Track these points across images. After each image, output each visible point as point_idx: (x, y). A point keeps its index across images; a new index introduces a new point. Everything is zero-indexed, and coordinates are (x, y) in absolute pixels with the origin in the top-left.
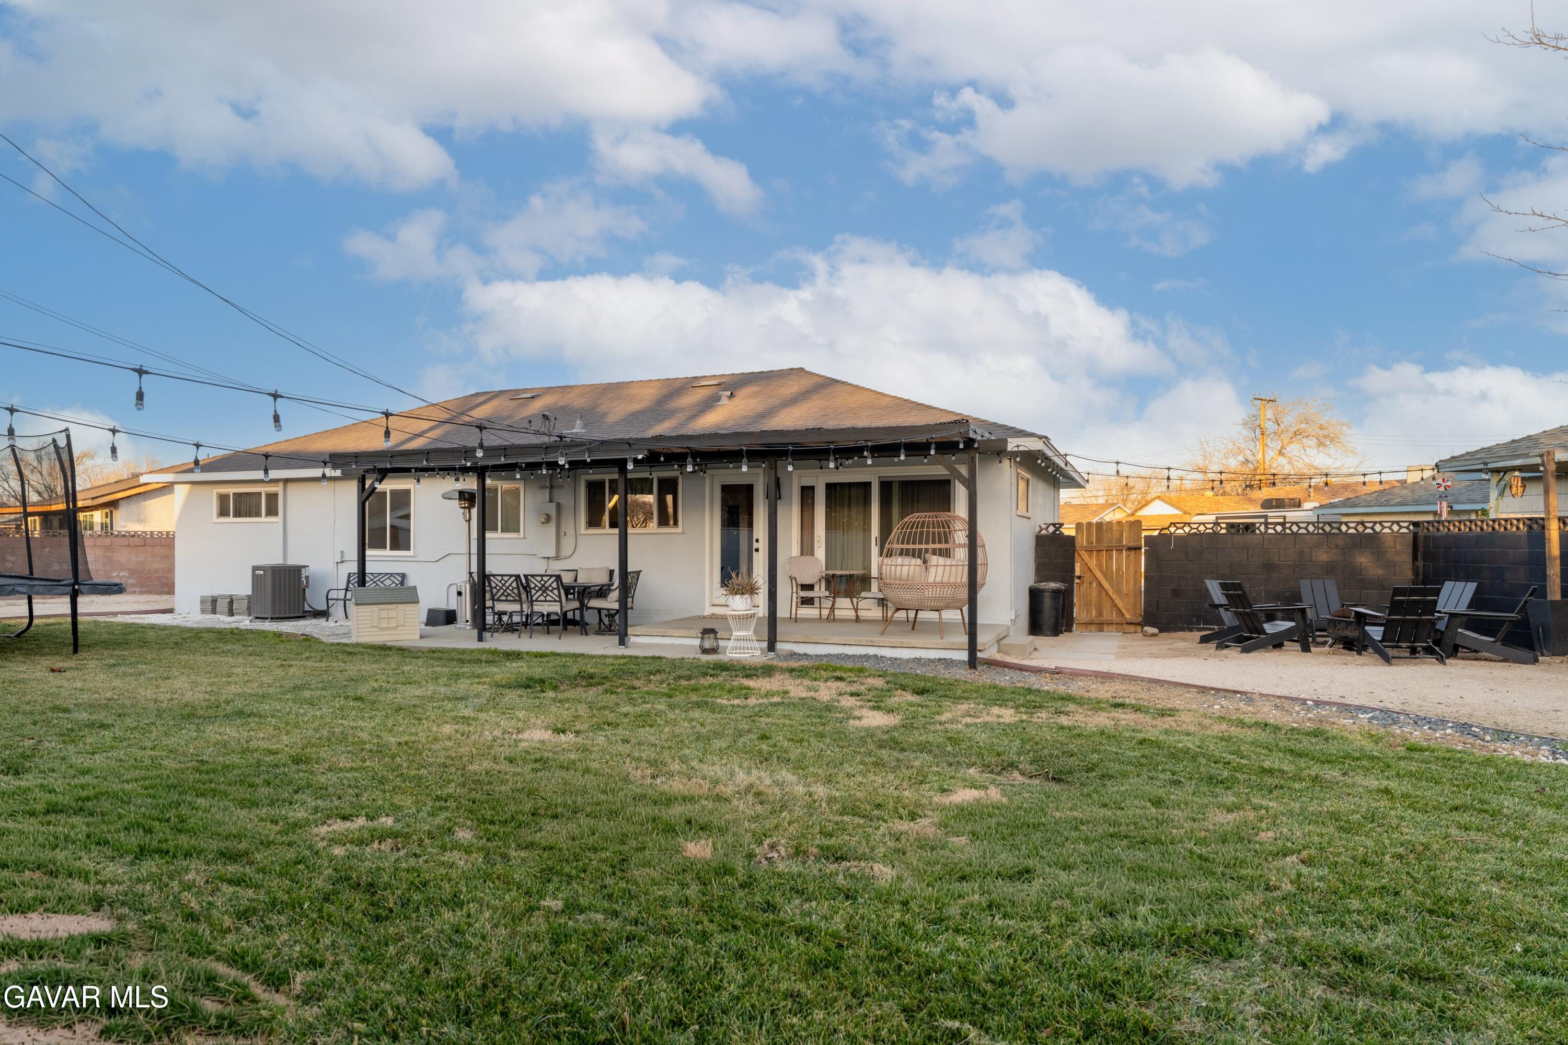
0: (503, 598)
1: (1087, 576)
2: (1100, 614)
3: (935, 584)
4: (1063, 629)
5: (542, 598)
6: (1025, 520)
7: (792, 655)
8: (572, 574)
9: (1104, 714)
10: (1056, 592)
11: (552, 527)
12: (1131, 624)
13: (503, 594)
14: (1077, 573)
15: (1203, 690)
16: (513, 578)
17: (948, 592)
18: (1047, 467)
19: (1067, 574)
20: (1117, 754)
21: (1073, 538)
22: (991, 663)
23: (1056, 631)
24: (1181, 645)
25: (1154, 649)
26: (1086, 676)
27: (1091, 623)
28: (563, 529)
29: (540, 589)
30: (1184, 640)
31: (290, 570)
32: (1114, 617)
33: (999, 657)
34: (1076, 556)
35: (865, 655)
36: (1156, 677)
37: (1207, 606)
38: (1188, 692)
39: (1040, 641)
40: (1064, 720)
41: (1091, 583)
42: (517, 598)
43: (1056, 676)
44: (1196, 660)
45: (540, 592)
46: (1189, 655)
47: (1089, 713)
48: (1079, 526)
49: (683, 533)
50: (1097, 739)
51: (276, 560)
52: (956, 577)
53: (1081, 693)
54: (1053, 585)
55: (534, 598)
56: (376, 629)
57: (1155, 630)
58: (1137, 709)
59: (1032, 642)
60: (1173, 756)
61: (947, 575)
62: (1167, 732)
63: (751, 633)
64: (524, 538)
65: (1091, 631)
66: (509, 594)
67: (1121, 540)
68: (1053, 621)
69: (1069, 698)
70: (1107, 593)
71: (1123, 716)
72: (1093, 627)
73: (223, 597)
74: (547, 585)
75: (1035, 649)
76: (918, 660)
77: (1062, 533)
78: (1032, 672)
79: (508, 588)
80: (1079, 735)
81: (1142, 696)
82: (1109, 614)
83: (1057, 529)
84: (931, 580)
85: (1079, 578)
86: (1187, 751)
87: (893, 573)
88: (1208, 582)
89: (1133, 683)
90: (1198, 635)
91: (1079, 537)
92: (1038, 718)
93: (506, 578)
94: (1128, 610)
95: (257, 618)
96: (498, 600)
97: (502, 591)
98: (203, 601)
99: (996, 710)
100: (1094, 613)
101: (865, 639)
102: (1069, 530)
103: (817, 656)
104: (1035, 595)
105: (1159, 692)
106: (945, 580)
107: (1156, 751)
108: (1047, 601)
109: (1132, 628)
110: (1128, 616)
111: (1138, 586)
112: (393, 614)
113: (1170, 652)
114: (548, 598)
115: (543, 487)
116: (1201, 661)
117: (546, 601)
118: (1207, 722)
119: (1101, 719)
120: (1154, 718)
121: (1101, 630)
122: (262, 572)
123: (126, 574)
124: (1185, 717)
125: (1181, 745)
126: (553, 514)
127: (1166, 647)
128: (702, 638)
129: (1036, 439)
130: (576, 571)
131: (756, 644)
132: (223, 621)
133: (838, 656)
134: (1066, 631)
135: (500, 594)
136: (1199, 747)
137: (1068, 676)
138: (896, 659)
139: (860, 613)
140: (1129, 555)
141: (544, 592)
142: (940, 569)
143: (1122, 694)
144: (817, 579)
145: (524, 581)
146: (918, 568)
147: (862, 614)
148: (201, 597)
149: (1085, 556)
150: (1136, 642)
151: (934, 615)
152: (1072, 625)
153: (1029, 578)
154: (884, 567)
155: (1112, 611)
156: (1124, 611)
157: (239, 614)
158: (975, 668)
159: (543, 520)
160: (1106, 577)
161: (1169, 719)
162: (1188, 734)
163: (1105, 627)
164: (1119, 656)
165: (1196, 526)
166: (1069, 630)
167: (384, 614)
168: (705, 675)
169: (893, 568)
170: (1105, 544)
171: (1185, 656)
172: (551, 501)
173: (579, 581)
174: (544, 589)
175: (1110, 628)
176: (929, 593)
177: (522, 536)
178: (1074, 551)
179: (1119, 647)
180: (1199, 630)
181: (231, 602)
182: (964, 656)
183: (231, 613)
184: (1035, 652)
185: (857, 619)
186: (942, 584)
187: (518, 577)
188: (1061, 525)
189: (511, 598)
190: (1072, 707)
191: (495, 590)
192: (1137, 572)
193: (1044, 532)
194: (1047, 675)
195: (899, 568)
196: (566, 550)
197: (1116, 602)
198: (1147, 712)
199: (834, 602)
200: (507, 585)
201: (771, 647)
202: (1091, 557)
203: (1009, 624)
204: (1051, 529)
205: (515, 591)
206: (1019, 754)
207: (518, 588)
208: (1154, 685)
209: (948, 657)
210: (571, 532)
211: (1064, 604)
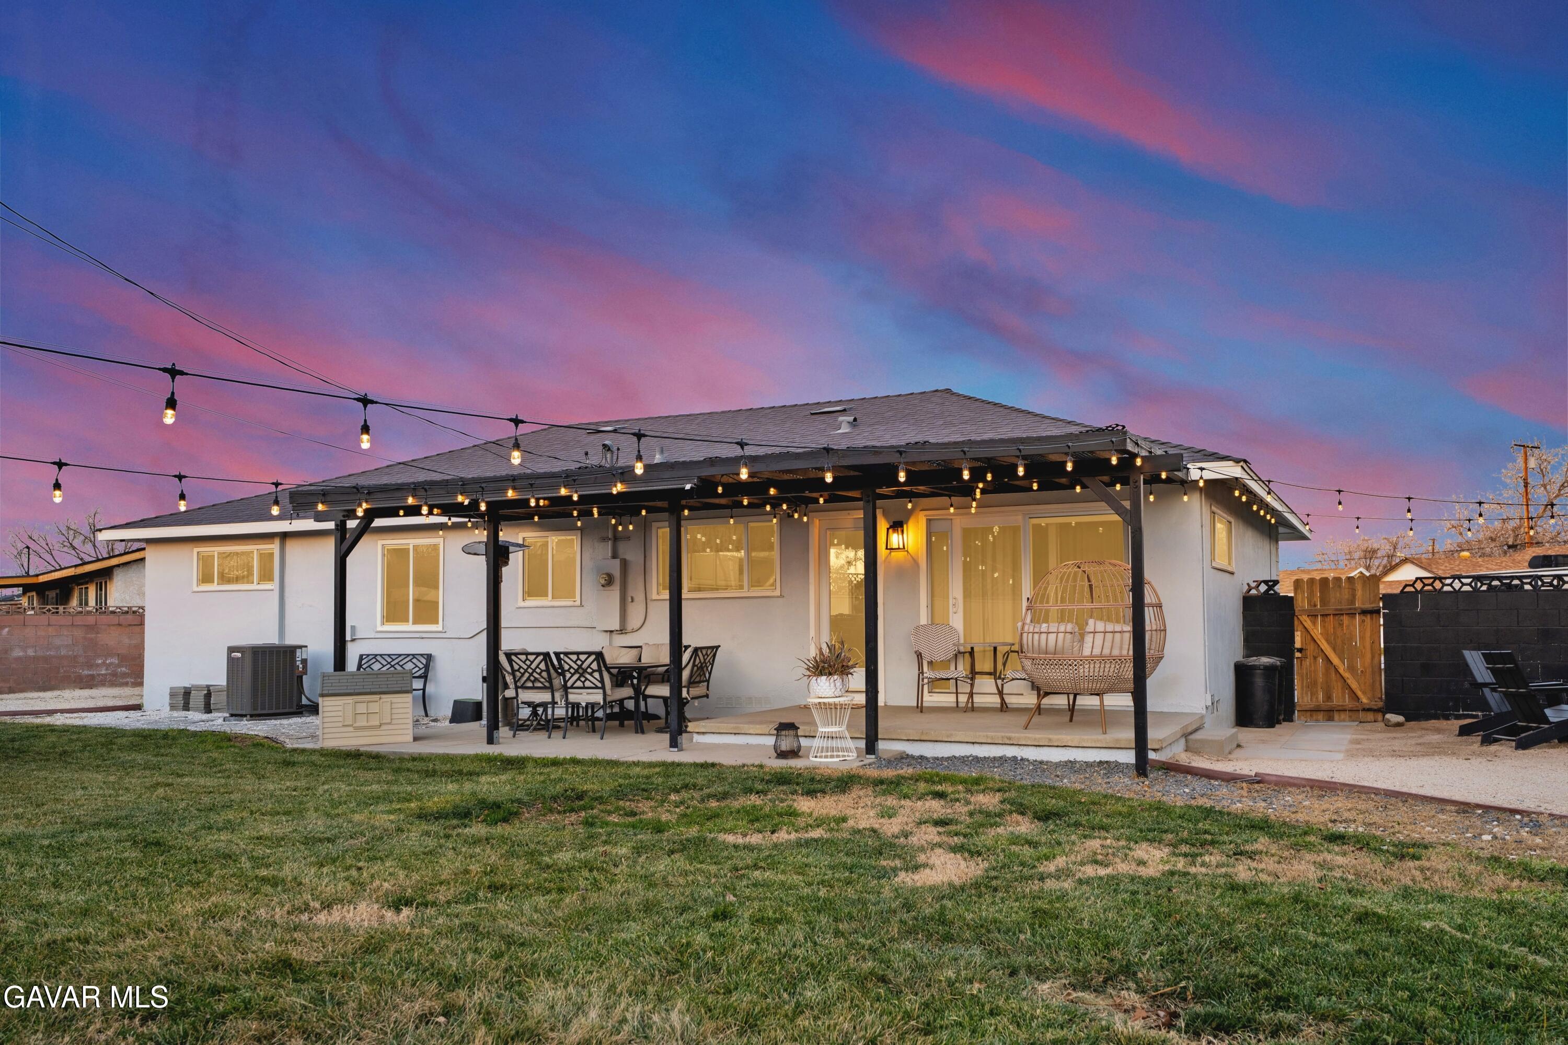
0: (530, 684)
1: (1311, 647)
2: (1328, 697)
3: (1092, 659)
4: (1281, 717)
5: (579, 684)
6: (1227, 575)
7: (903, 758)
8: (635, 652)
9: (1308, 857)
10: (1269, 669)
11: (615, 593)
12: (1369, 710)
13: (528, 679)
14: (1298, 645)
15: (1465, 808)
16: (541, 657)
17: (1110, 669)
18: (1249, 504)
19: (1285, 648)
20: (1315, 946)
21: (1292, 598)
22: (1170, 768)
23: (1271, 721)
24: (1435, 738)
25: (1397, 745)
26: (1297, 786)
27: (1315, 710)
28: (630, 593)
29: (576, 671)
30: (1438, 731)
31: (285, 652)
32: (1347, 702)
33: (1184, 758)
34: (1296, 622)
35: (1001, 758)
36: (1397, 789)
37: (1467, 685)
38: (1442, 811)
39: (1248, 735)
40: (1243, 872)
41: (1315, 658)
42: (547, 684)
43: (1256, 786)
44: (1454, 760)
45: (576, 676)
46: (1446, 754)
47: (1286, 854)
48: (1298, 584)
49: (781, 596)
50: (1284, 912)
51: (269, 637)
52: (1121, 648)
53: (1287, 816)
54: (1265, 660)
55: (569, 684)
56: (351, 729)
57: (1401, 719)
58: (1363, 844)
59: (1233, 736)
60: (1413, 950)
61: (1108, 644)
62: (1406, 894)
63: (844, 728)
64: (581, 605)
65: (1317, 720)
66: (536, 679)
67: (1352, 602)
68: (1266, 707)
69: (1263, 826)
70: (1337, 671)
71: (1340, 860)
72: (1320, 716)
73: (198, 688)
74: (584, 666)
75: (1239, 746)
76: (1070, 765)
77: (1276, 593)
78: (1223, 780)
79: (534, 671)
80: (1258, 903)
81: (1375, 819)
82: (1340, 698)
83: (1270, 588)
84: (1087, 652)
85: (1300, 650)
86: (1437, 938)
87: (1036, 643)
88: (1467, 654)
89: (1364, 796)
90: (1456, 724)
91: (1299, 597)
92: (1203, 864)
93: (531, 658)
94: (1364, 693)
95: (232, 715)
96: (523, 687)
97: (527, 675)
98: (173, 695)
99: (1142, 851)
100: (1321, 696)
101: (1000, 734)
102: (1285, 589)
103: (937, 759)
104: (1242, 673)
105: (1401, 813)
106: (1106, 651)
107: (1384, 939)
108: (1259, 681)
109: (1370, 716)
110: (1365, 700)
111: (1376, 661)
112: (374, 707)
113: (1419, 748)
114: (587, 684)
115: (604, 539)
116: (1461, 761)
117: (584, 688)
118: (1473, 869)
119: (1303, 867)
120: (1387, 865)
121: (1330, 719)
122: (239, 655)
123: (115, 661)
124: (1436, 860)
125: (1428, 925)
126: (617, 573)
127: (1413, 742)
128: (777, 735)
129: (1231, 463)
130: (640, 647)
131: (851, 744)
132: (196, 720)
133: (963, 760)
134: (1285, 720)
135: (524, 679)
136: (1461, 928)
137: (1272, 787)
138: (1041, 762)
139: (1008, 699)
140: (1363, 621)
141: (582, 675)
142: (1099, 637)
143: (1346, 815)
144: (951, 655)
145: (555, 662)
146: (1069, 636)
147: (1011, 700)
148: (171, 688)
149: (1308, 623)
150: (1377, 736)
151: (1093, 701)
152: (1294, 712)
153: (1235, 651)
154: (1025, 635)
155: (1343, 693)
156: (1359, 694)
157: (218, 710)
158: (1146, 776)
159: (603, 582)
160: (1334, 649)
161: (1411, 864)
162: (1441, 899)
163: (1336, 716)
164: (1351, 754)
165: (1448, 581)
166: (1289, 718)
167: (362, 708)
168: (749, 791)
169: (1036, 636)
170: (1331, 608)
171: (1439, 754)
172: (614, 556)
173: (643, 661)
174: (581, 672)
175: (1343, 716)
176: (1084, 670)
177: (578, 603)
178: (1293, 615)
179: (1352, 742)
180: (1458, 717)
181: (208, 696)
182: (1128, 757)
183: (208, 709)
184: (1238, 750)
185: (1004, 707)
186: (1102, 659)
187: (546, 655)
188: (1276, 582)
189: (540, 685)
190: (1262, 842)
191: (518, 674)
192: (1375, 642)
193: (1254, 592)
194: (1244, 785)
195: (1044, 636)
196: (634, 620)
197: (1349, 682)
198: (1377, 851)
199: (972, 685)
200: (533, 666)
201: (871, 748)
202: (1314, 623)
203: (1204, 712)
204: (1263, 588)
205: (545, 674)
206: (1144, 947)
207: (548, 670)
208: (1393, 800)
209: (1112, 759)
210: (639, 597)
211: (1280, 685)
